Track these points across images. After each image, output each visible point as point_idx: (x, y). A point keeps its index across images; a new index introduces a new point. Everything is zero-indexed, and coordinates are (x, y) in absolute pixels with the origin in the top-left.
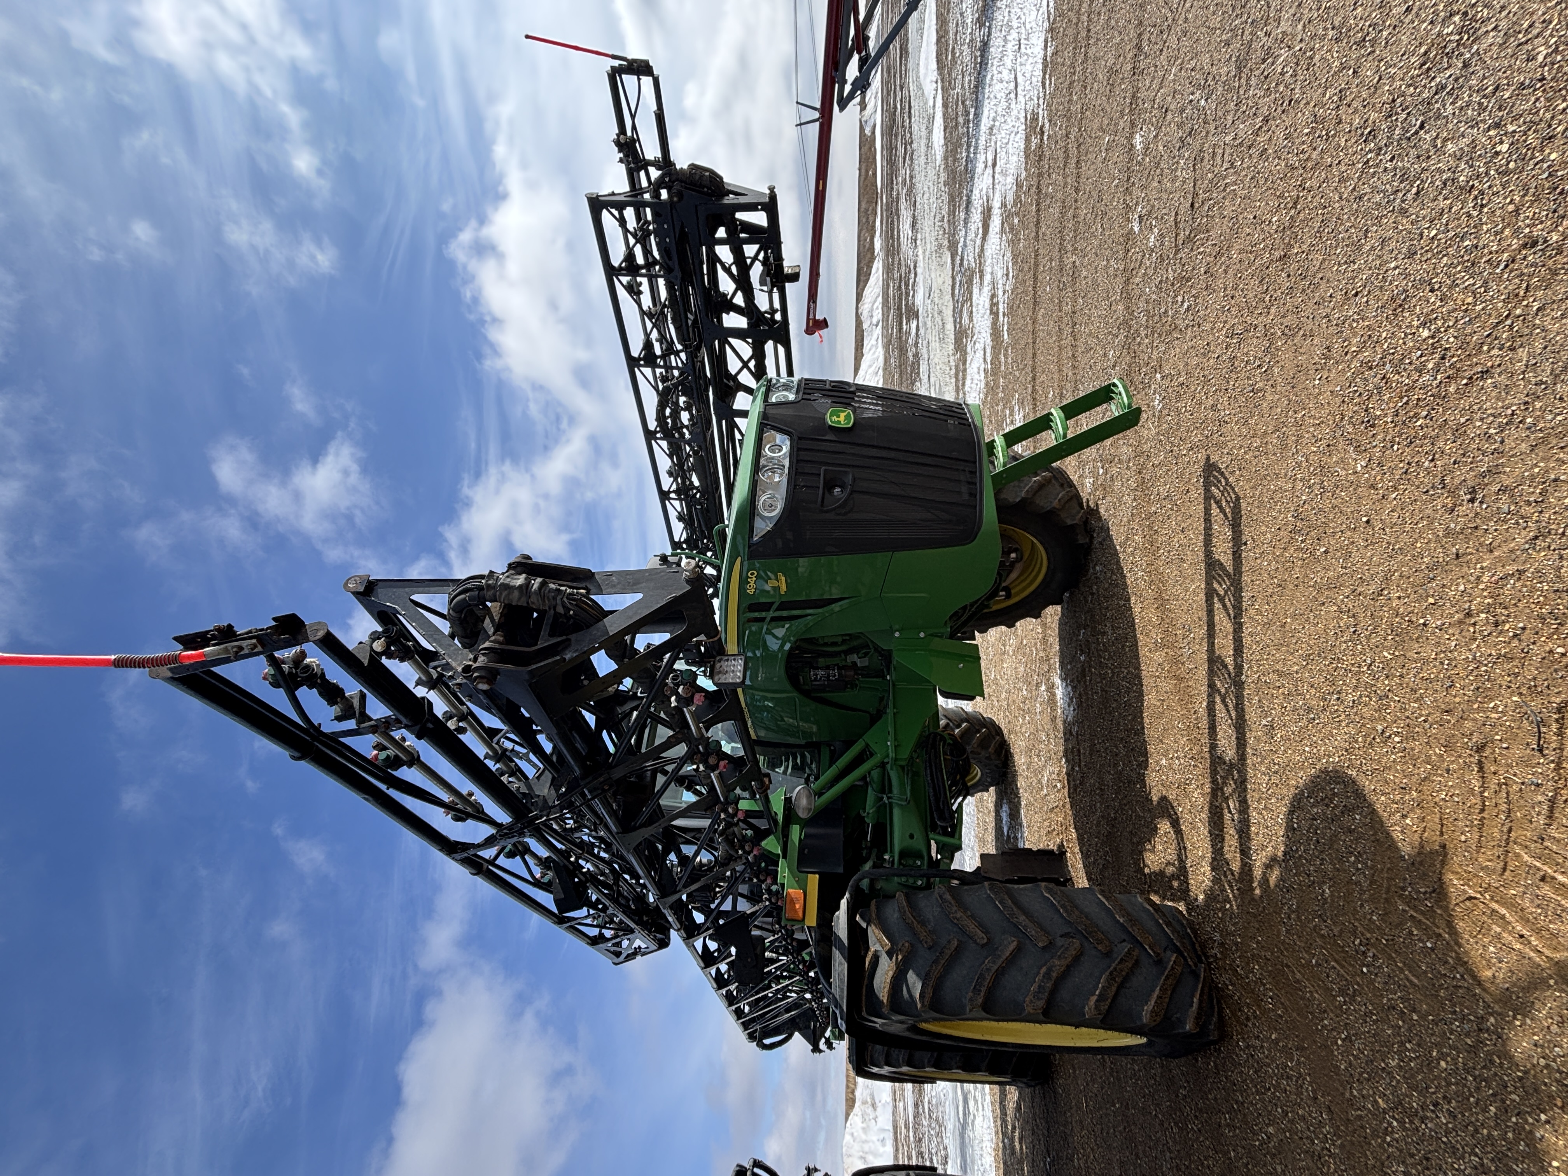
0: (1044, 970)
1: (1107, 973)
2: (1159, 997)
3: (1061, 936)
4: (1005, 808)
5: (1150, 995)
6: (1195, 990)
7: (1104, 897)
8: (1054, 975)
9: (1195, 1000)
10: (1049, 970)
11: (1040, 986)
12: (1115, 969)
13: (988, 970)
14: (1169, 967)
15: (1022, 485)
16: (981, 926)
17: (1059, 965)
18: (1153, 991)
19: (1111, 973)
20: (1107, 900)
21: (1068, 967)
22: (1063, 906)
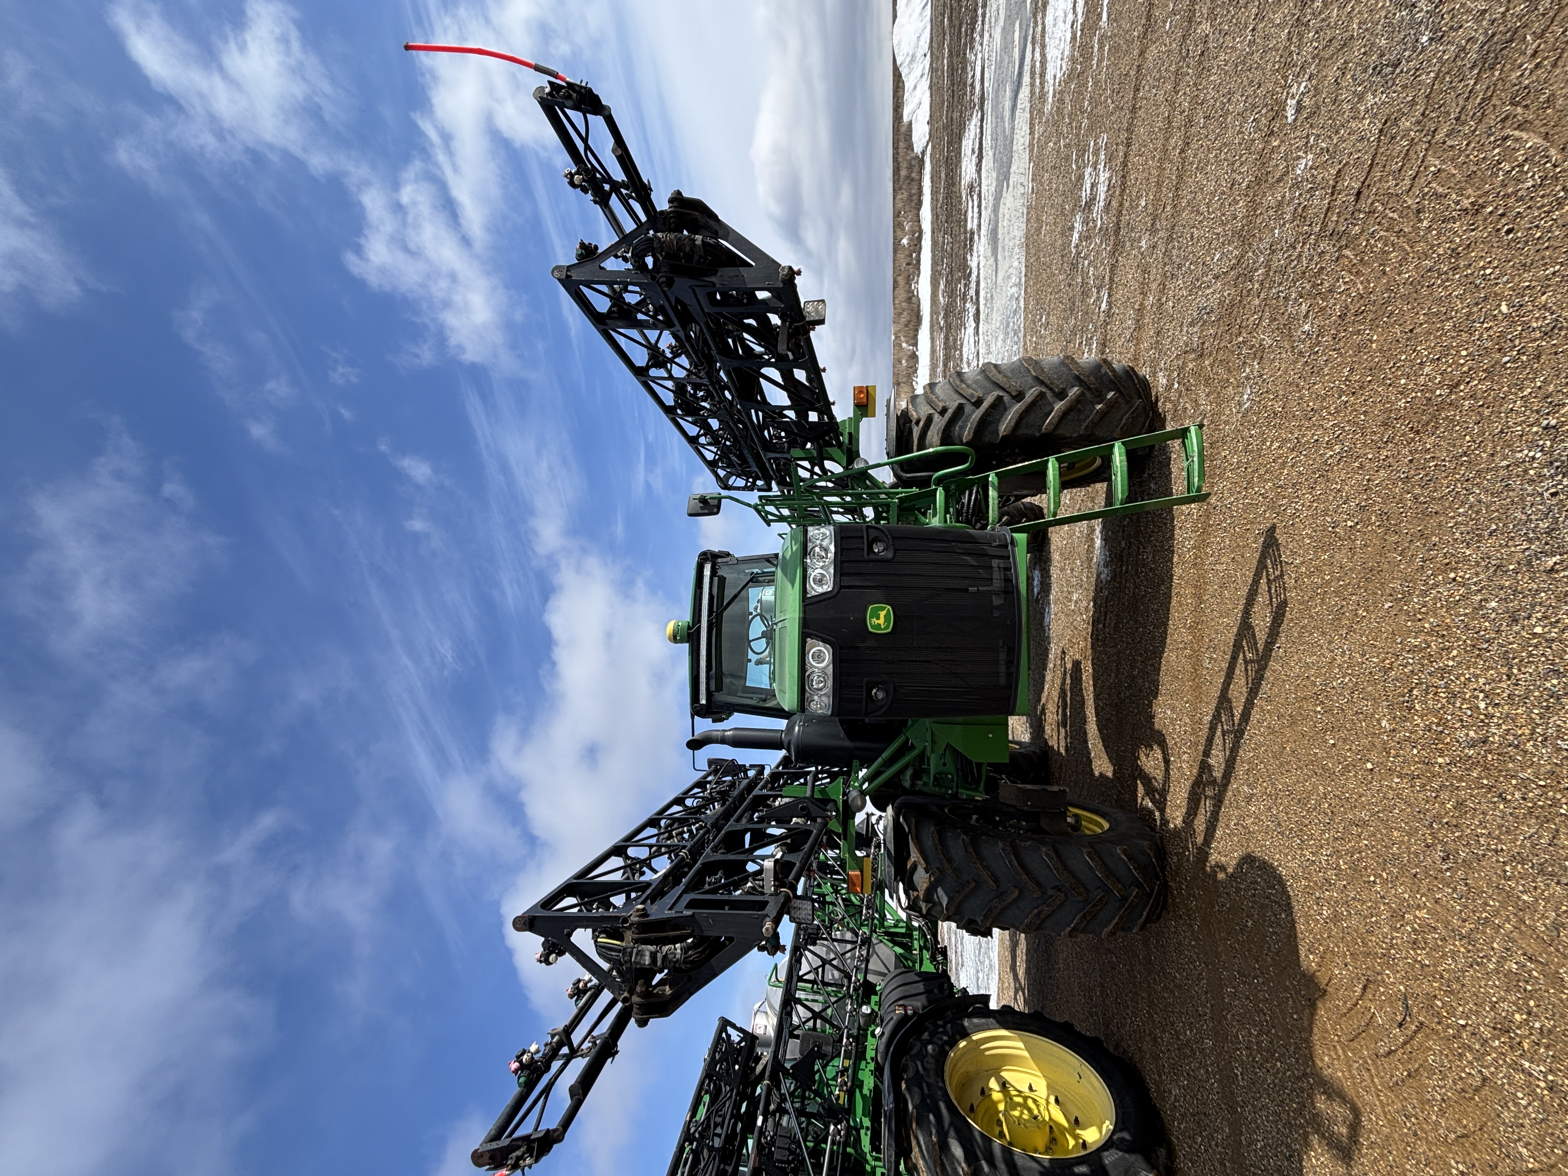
0: (1036, 911)
1: (1081, 914)
2: (1117, 923)
3: (1052, 888)
4: (1037, 573)
5: (1111, 921)
6: (1146, 906)
7: (1090, 858)
8: (1042, 916)
9: (1145, 914)
10: (1039, 913)
11: (1031, 922)
12: (1088, 911)
13: (996, 907)
14: (1130, 901)
15: (1082, 417)
16: (993, 875)
17: (1047, 909)
18: (1114, 918)
19: (1084, 915)
20: (1092, 861)
21: (1053, 911)
22: (1056, 869)
